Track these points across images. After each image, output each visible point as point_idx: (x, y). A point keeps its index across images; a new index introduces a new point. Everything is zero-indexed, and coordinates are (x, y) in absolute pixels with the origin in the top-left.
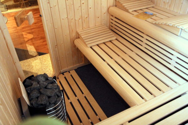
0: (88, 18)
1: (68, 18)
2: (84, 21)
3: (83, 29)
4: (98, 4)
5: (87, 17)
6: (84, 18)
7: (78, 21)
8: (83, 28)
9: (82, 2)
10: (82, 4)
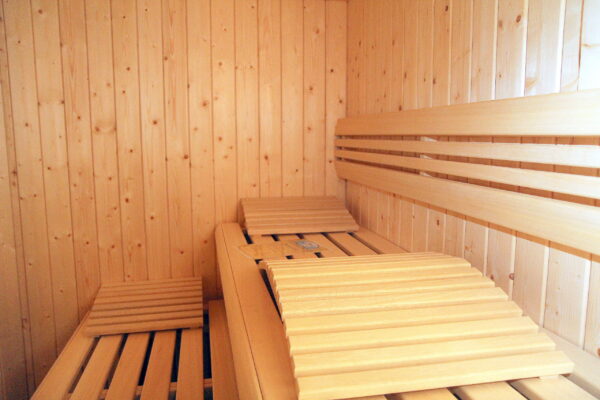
0: (143, 247)
1: (76, 237)
2: (130, 255)
3: (124, 281)
4: (179, 208)
5: (139, 245)
6: (130, 248)
7: (109, 252)
8: (127, 279)
9: (123, 197)
10: (123, 202)
